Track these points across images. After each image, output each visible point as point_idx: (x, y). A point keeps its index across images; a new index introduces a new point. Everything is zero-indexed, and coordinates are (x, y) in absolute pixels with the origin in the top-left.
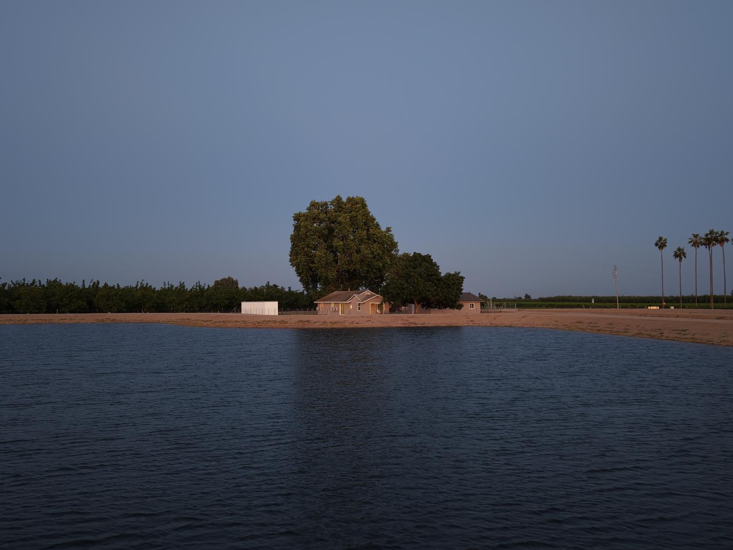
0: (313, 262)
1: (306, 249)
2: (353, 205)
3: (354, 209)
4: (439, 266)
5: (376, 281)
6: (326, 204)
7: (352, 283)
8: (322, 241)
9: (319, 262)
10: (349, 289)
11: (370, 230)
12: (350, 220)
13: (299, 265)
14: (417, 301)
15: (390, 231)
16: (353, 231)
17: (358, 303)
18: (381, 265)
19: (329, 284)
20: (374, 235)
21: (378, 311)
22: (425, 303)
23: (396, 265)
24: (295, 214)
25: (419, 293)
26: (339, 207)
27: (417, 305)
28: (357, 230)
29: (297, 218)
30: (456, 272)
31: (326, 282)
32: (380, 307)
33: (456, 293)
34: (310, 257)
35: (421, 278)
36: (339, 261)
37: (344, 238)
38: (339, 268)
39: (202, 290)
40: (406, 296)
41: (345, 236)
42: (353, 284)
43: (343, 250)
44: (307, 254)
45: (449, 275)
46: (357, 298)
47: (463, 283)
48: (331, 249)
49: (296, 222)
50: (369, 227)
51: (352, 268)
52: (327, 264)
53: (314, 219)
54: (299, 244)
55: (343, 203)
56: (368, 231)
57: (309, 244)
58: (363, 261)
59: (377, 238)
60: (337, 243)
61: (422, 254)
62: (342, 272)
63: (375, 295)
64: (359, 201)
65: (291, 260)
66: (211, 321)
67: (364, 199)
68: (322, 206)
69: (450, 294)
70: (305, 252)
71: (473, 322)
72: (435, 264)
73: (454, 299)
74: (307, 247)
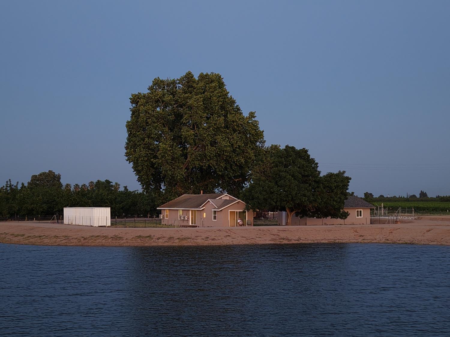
0: (155, 157)
1: (147, 139)
2: (207, 84)
3: (208, 88)
4: (317, 163)
5: (236, 180)
6: (174, 82)
7: (206, 183)
8: (166, 129)
9: (162, 157)
10: (202, 192)
11: (229, 115)
12: (203, 104)
13: (137, 160)
14: (289, 208)
15: (254, 117)
16: (207, 117)
17: (213, 210)
18: (243, 160)
19: (176, 184)
20: (233, 122)
21: (239, 221)
22: (300, 211)
23: (262, 161)
24: (132, 95)
25: (292, 198)
26: (189, 87)
27: (289, 214)
28: (212, 115)
29: (135, 99)
30: (340, 172)
31: (172, 183)
32: (242, 215)
33: (340, 198)
34: (153, 150)
35: (295, 179)
36: (189, 156)
37: (196, 126)
38: (188, 165)
39: (13, 191)
40: (276, 203)
41: (196, 123)
42: (207, 185)
43: (195, 142)
44: (148, 147)
45: (330, 175)
46: (212, 203)
47: (348, 185)
48: (179, 140)
49: (134, 105)
50: (227, 112)
51: (205, 164)
52: (173, 159)
53: (157, 101)
54: (138, 133)
55: (194, 82)
56: (226, 116)
57: (150, 134)
58: (219, 155)
59: (238, 126)
60: (186, 132)
61: (296, 148)
62: (192, 169)
63: (236, 200)
64: (214, 78)
65: (127, 154)
66: (23, 235)
67: (220, 77)
68: (168, 85)
69: (332, 199)
70: (145, 144)
71: (363, 238)
72: (313, 161)
73: (337, 207)
74: (149, 138)
